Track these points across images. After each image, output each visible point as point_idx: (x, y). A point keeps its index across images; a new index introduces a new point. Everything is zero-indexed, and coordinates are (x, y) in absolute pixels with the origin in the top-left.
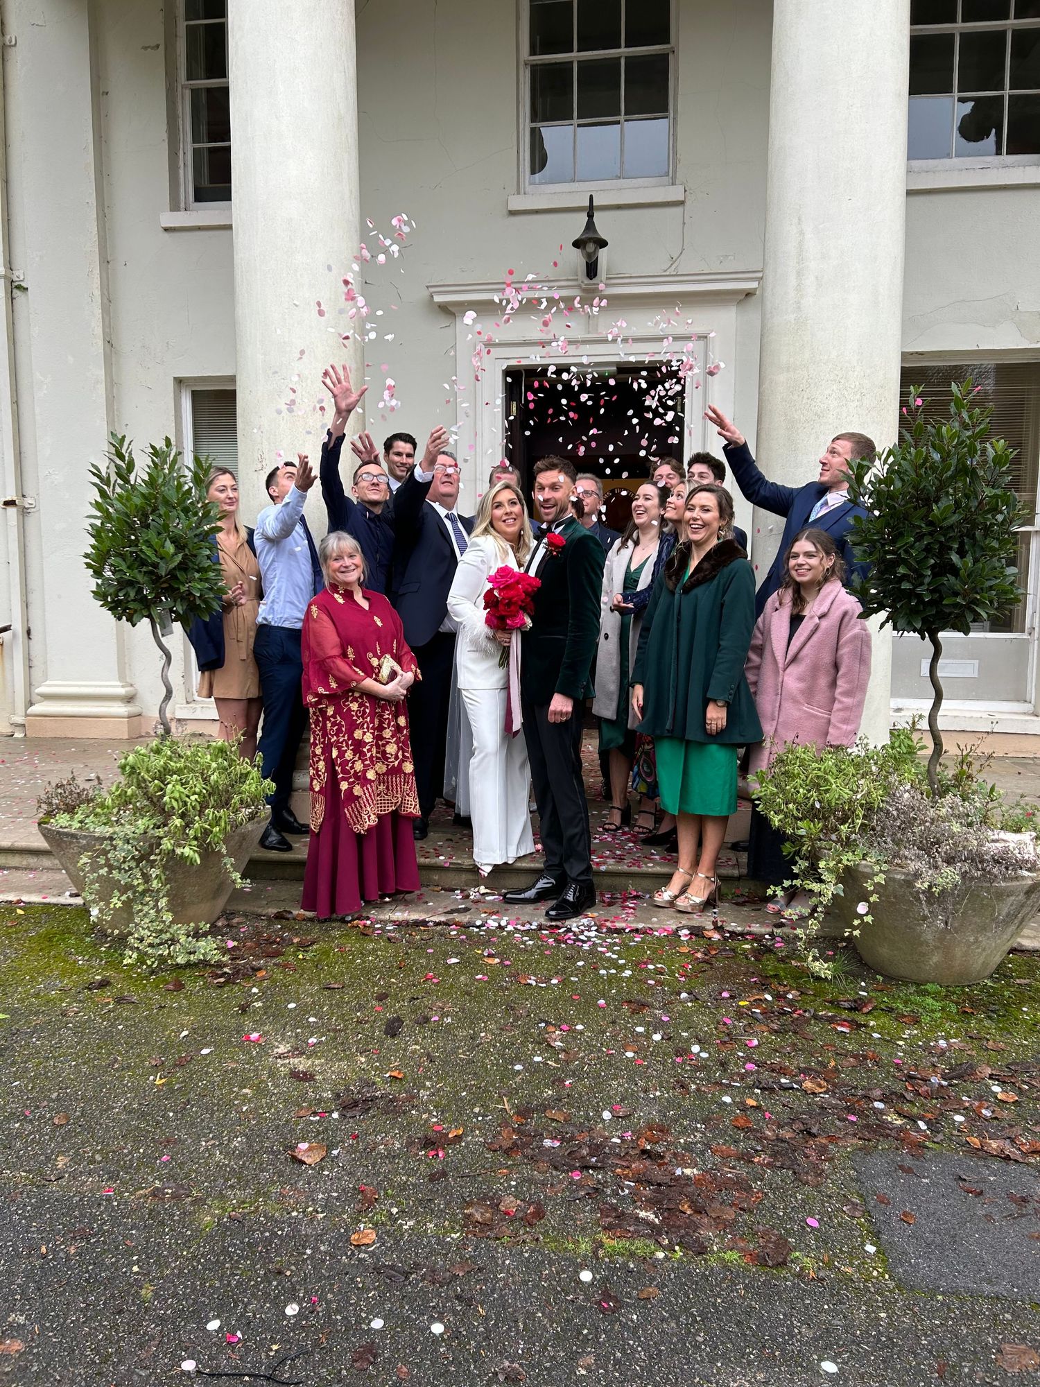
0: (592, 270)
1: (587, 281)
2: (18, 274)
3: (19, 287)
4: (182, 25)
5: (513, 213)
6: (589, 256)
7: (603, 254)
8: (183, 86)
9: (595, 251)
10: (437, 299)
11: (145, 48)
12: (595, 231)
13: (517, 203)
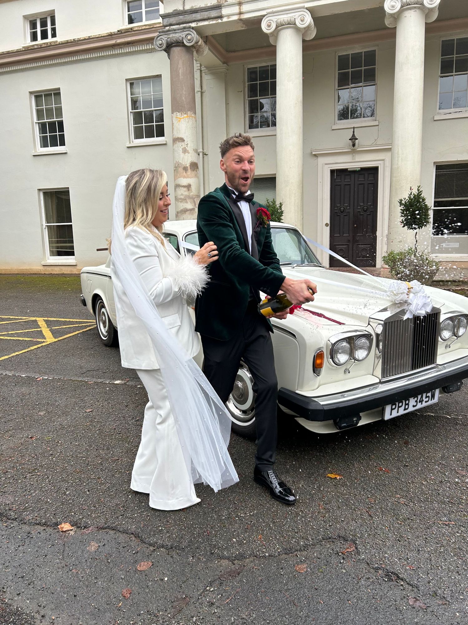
0: (354, 145)
1: (353, 147)
2: (205, 151)
3: (205, 154)
4: (247, 84)
5: (333, 130)
6: (353, 142)
7: (357, 141)
8: (247, 100)
9: (355, 141)
10: (313, 153)
11: (238, 92)
12: (355, 136)
13: (334, 127)
